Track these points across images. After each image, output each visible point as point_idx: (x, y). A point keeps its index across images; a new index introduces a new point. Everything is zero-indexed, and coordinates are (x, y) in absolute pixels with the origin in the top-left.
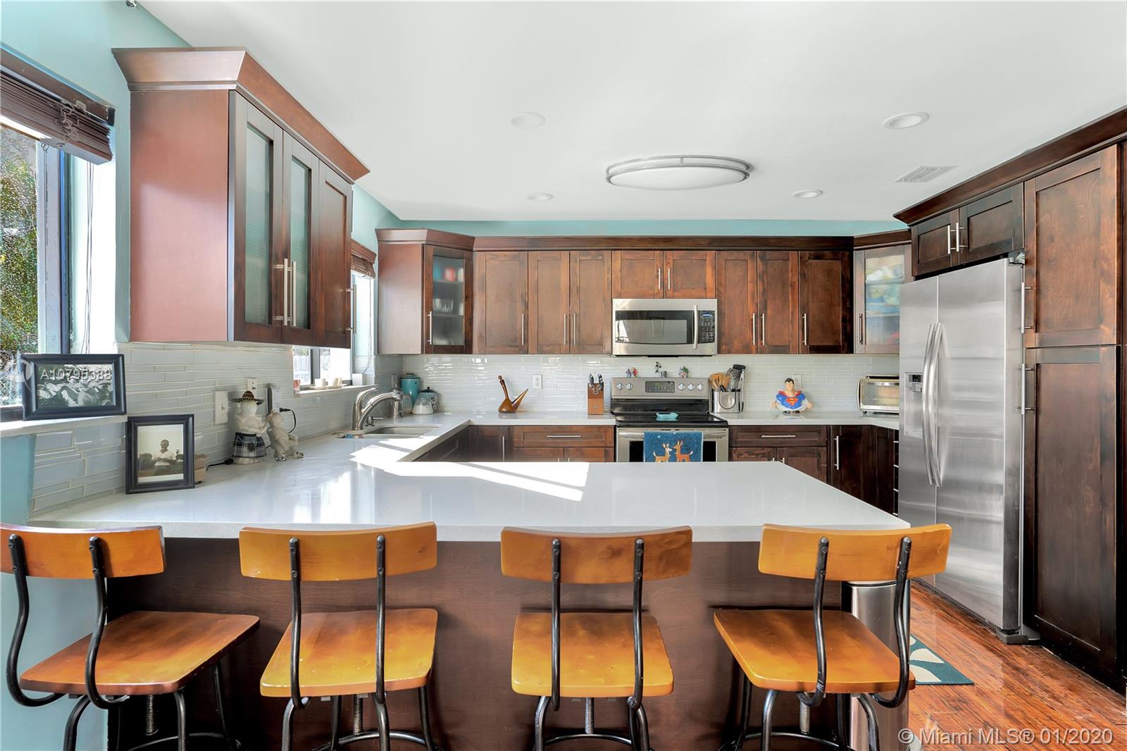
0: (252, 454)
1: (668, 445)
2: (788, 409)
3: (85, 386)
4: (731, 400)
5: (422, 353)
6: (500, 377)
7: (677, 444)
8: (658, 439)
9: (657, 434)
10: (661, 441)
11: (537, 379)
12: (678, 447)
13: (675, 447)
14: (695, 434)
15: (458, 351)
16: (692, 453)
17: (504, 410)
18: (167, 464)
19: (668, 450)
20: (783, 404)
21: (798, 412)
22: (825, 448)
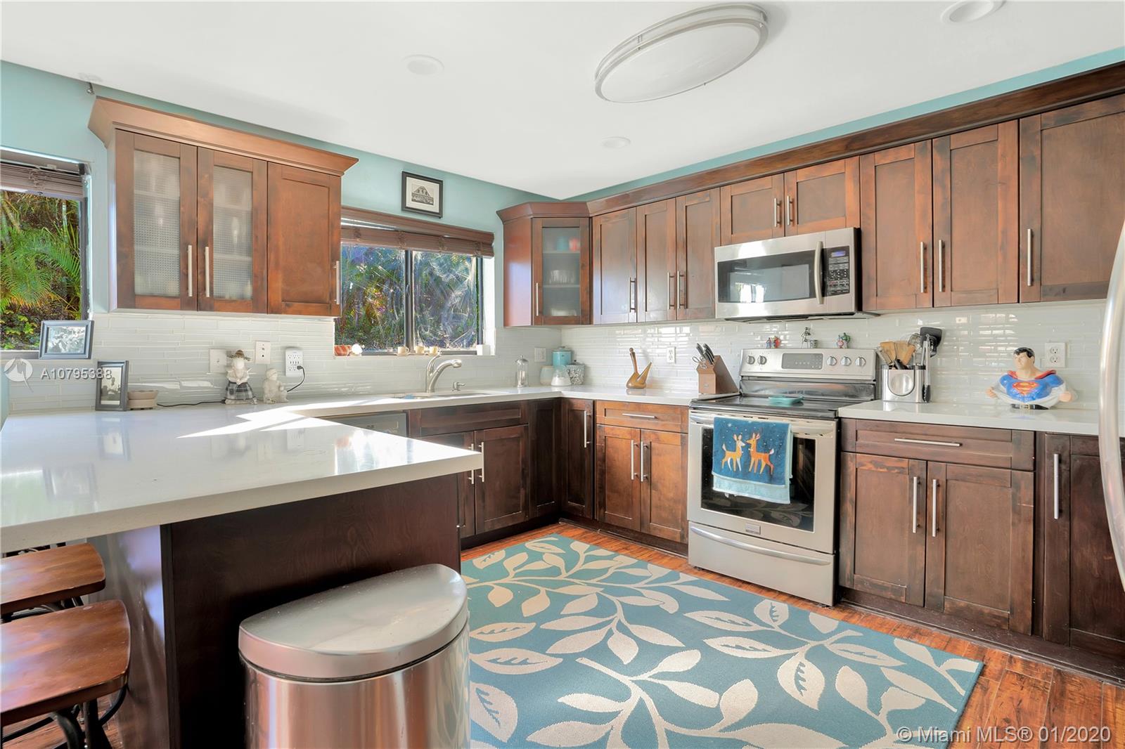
0: (233, 397)
1: (740, 437)
2: (1016, 402)
3: (71, 340)
4: (907, 382)
5: (532, 324)
6: (632, 350)
7: (751, 437)
8: (729, 429)
9: (728, 421)
10: (732, 432)
11: (670, 352)
12: (753, 442)
13: (748, 442)
14: (777, 425)
15: (573, 322)
16: (772, 452)
17: (630, 385)
18: (113, 393)
19: (740, 444)
20: (1009, 393)
21: (1038, 407)
22: (1031, 474)
